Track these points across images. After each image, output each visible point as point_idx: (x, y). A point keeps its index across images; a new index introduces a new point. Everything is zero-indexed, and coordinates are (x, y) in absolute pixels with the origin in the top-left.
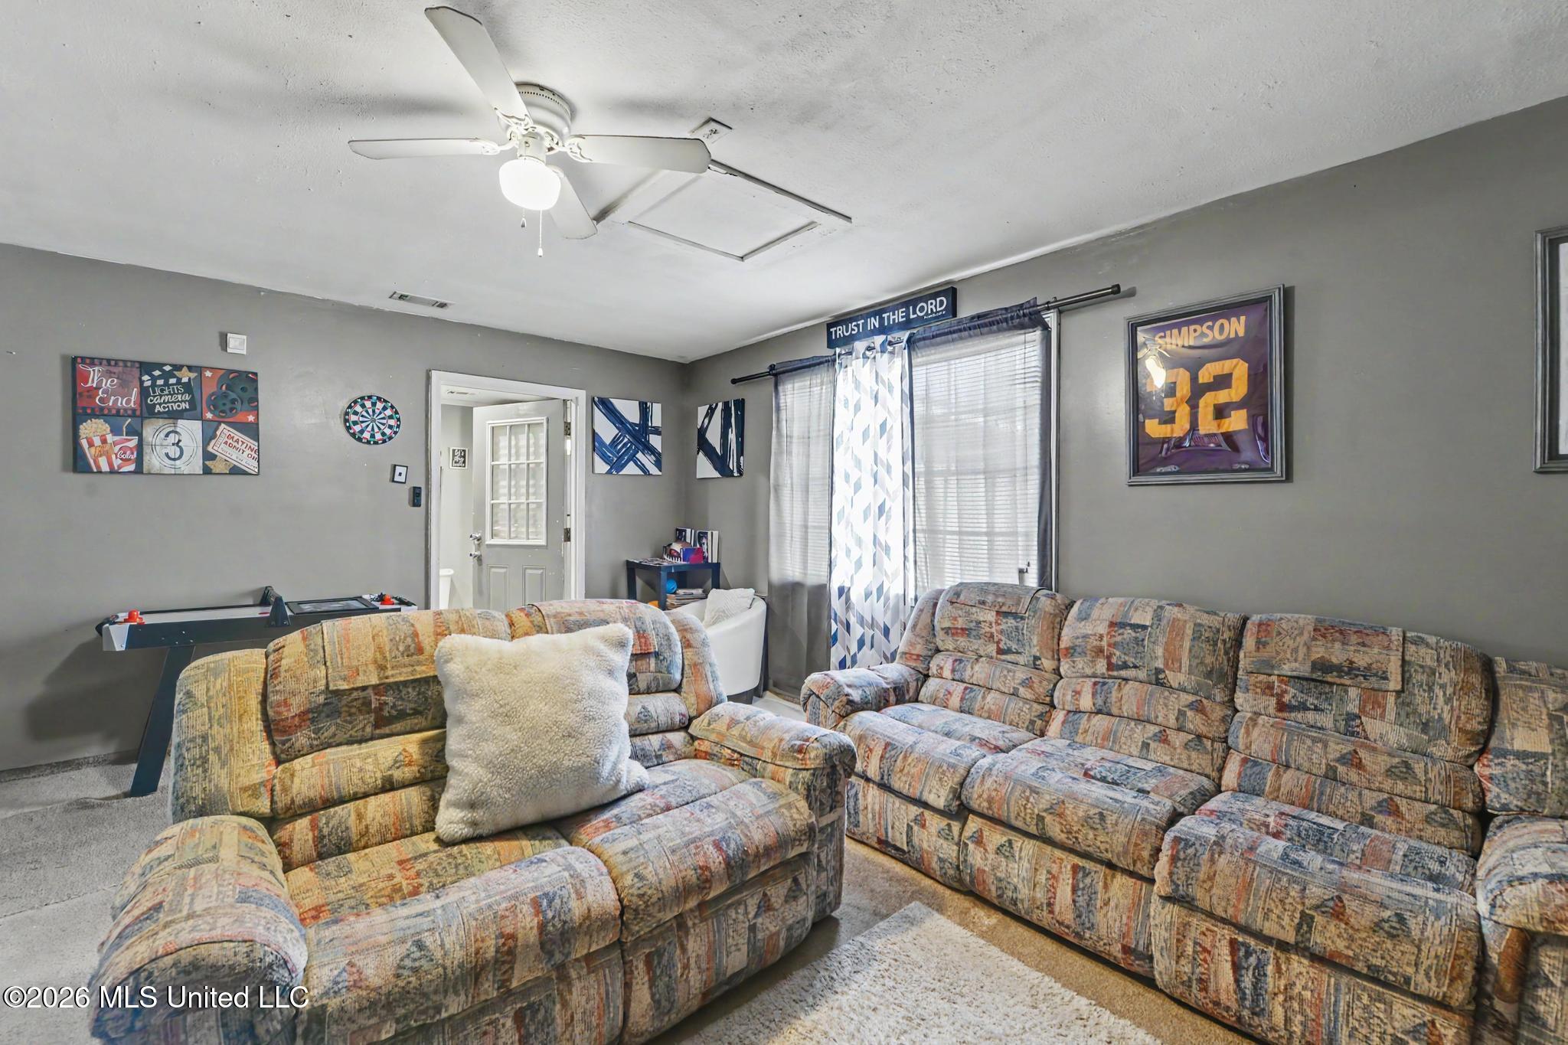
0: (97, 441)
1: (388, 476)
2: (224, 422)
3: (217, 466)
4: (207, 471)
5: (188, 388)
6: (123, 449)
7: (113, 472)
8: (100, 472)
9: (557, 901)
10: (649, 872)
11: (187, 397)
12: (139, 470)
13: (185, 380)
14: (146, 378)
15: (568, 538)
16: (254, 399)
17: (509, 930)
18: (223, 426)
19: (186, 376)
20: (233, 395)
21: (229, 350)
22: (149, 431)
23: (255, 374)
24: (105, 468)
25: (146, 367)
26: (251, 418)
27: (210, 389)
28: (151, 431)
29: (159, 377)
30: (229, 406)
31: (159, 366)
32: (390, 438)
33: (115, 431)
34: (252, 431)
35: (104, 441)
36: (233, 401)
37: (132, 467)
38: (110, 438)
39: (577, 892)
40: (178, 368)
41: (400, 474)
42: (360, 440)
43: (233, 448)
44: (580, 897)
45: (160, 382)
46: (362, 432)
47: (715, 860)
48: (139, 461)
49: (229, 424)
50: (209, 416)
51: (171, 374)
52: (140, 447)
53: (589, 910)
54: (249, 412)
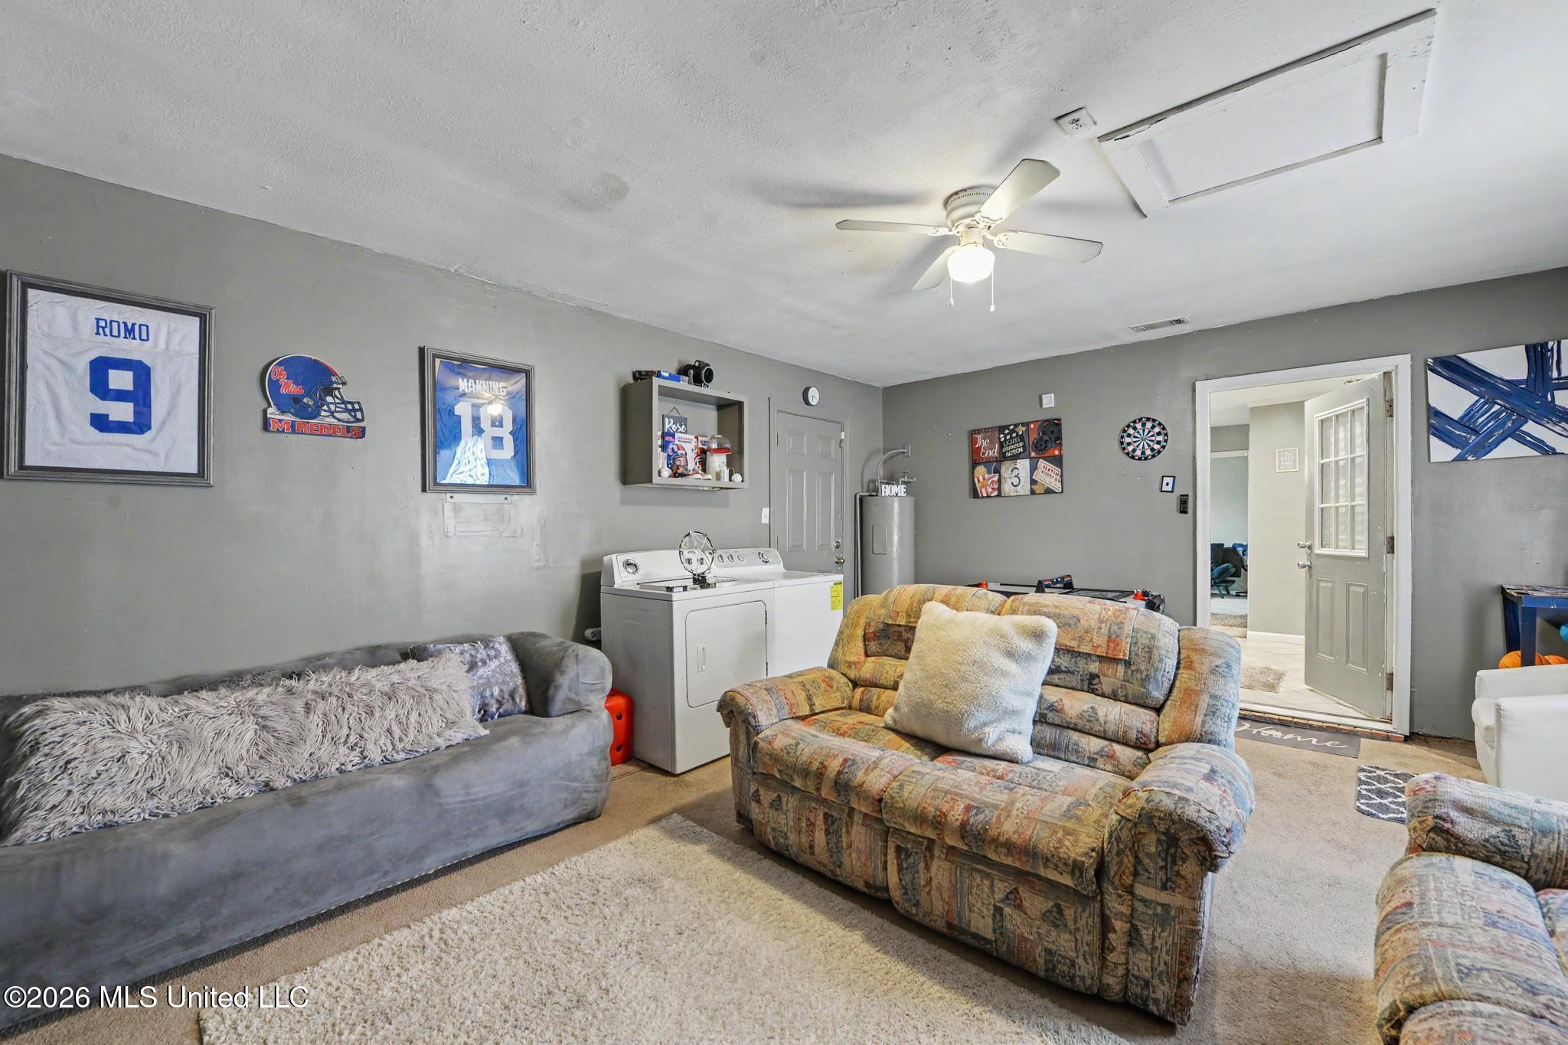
0: (981, 478)
1: (1158, 487)
2: (1042, 458)
3: (1038, 489)
4: (1033, 492)
5: (1021, 438)
6: (993, 482)
7: (988, 496)
8: (983, 497)
9: (855, 767)
10: (907, 789)
11: (1021, 444)
12: (999, 495)
13: (1020, 433)
14: (1002, 436)
15: (1391, 549)
16: (1059, 438)
17: (826, 763)
18: (1041, 460)
19: (1021, 430)
20: (1046, 438)
21: (1044, 407)
22: (1003, 469)
23: (1059, 420)
24: (985, 495)
25: (1001, 429)
26: (1057, 452)
27: (1034, 436)
28: (1006, 468)
29: (1008, 434)
30: (1044, 445)
31: (1007, 427)
32: (1159, 452)
33: (989, 472)
34: (1058, 461)
35: (984, 479)
36: (1046, 442)
37: (996, 493)
38: (986, 476)
39: (867, 769)
40: (1016, 426)
41: (1167, 484)
42: (1133, 457)
43: (1047, 475)
44: (866, 773)
45: (1008, 437)
46: (1134, 451)
47: (956, 814)
48: (999, 489)
49: (1044, 458)
50: (1033, 454)
51: (1013, 431)
52: (999, 481)
53: (864, 782)
54: (1055, 449)
